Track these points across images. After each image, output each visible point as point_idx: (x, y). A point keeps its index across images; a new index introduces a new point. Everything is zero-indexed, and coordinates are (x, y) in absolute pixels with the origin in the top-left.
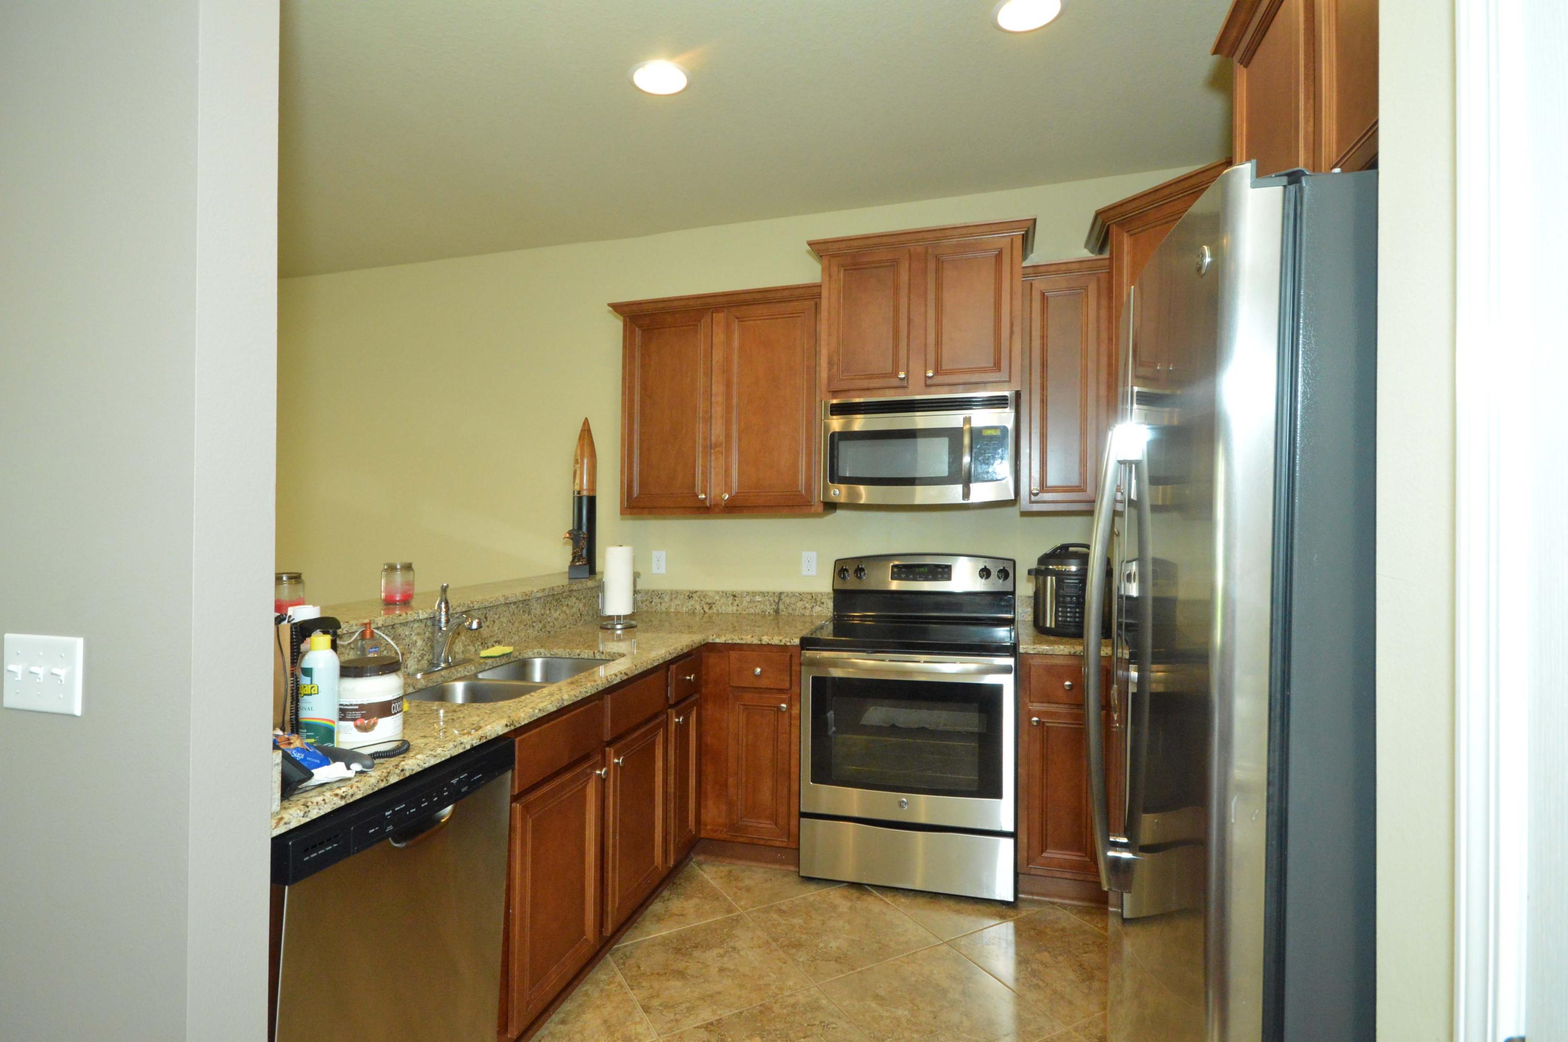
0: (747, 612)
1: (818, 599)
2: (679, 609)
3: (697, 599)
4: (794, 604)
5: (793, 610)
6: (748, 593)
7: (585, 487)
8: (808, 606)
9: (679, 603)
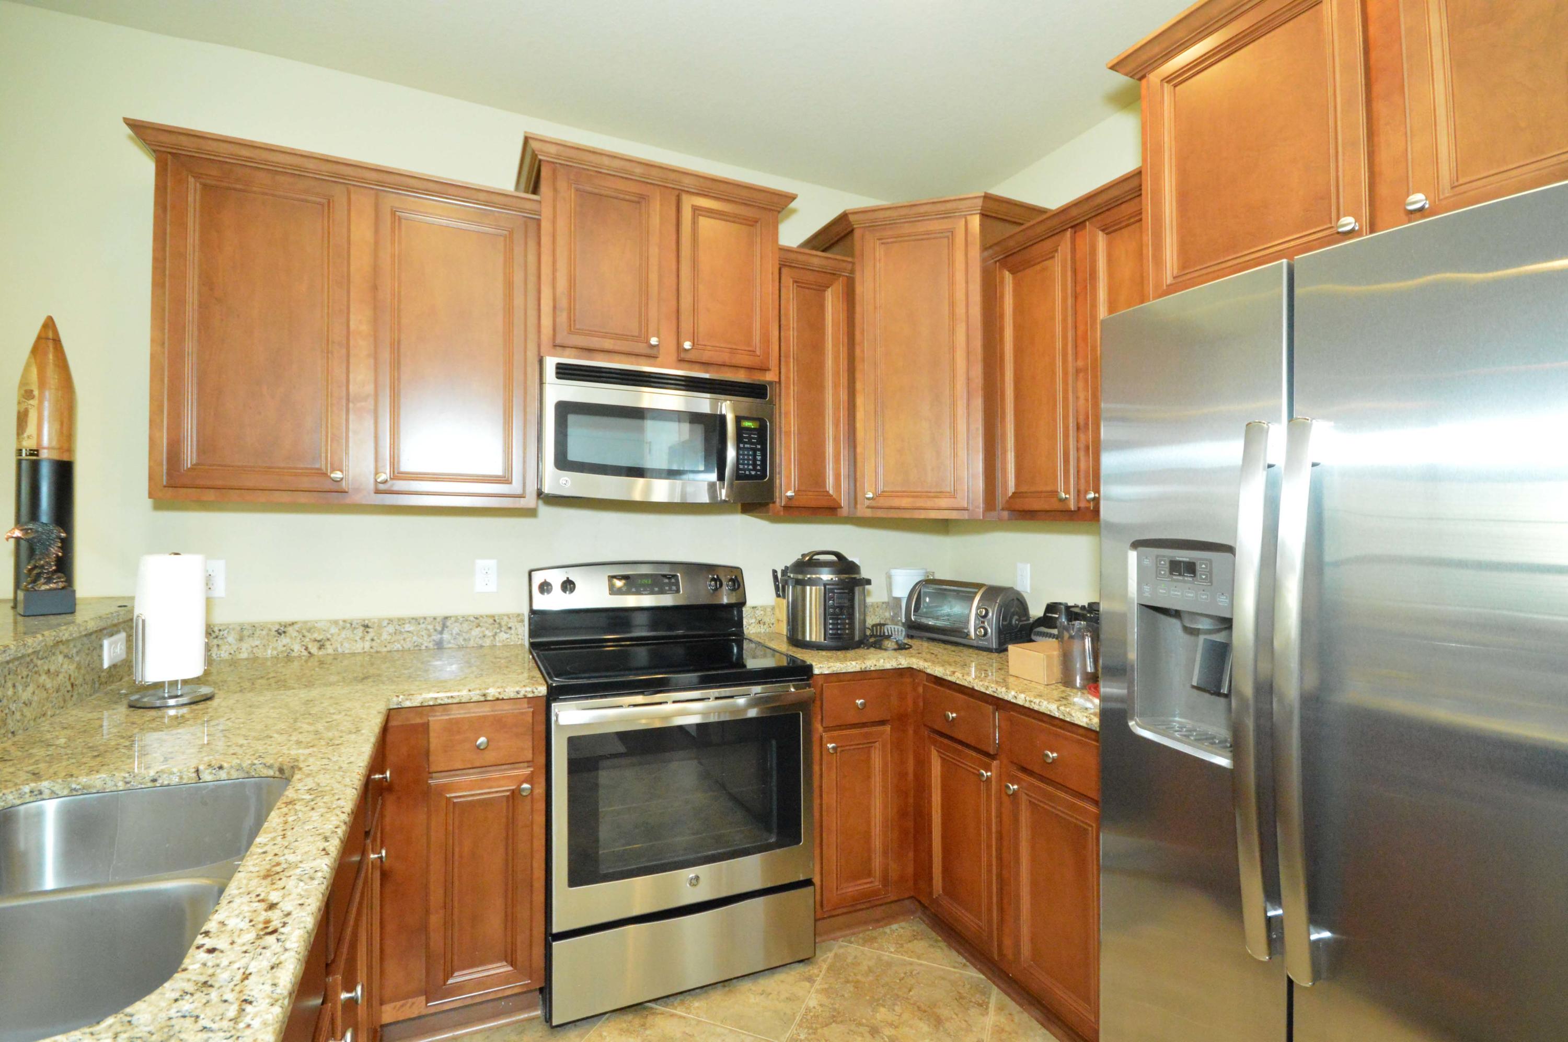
0: (388, 649)
1: (503, 623)
2: (259, 653)
3: (295, 634)
4: (467, 632)
5: (465, 640)
6: (390, 621)
7: (45, 441)
8: (488, 633)
9: (257, 643)
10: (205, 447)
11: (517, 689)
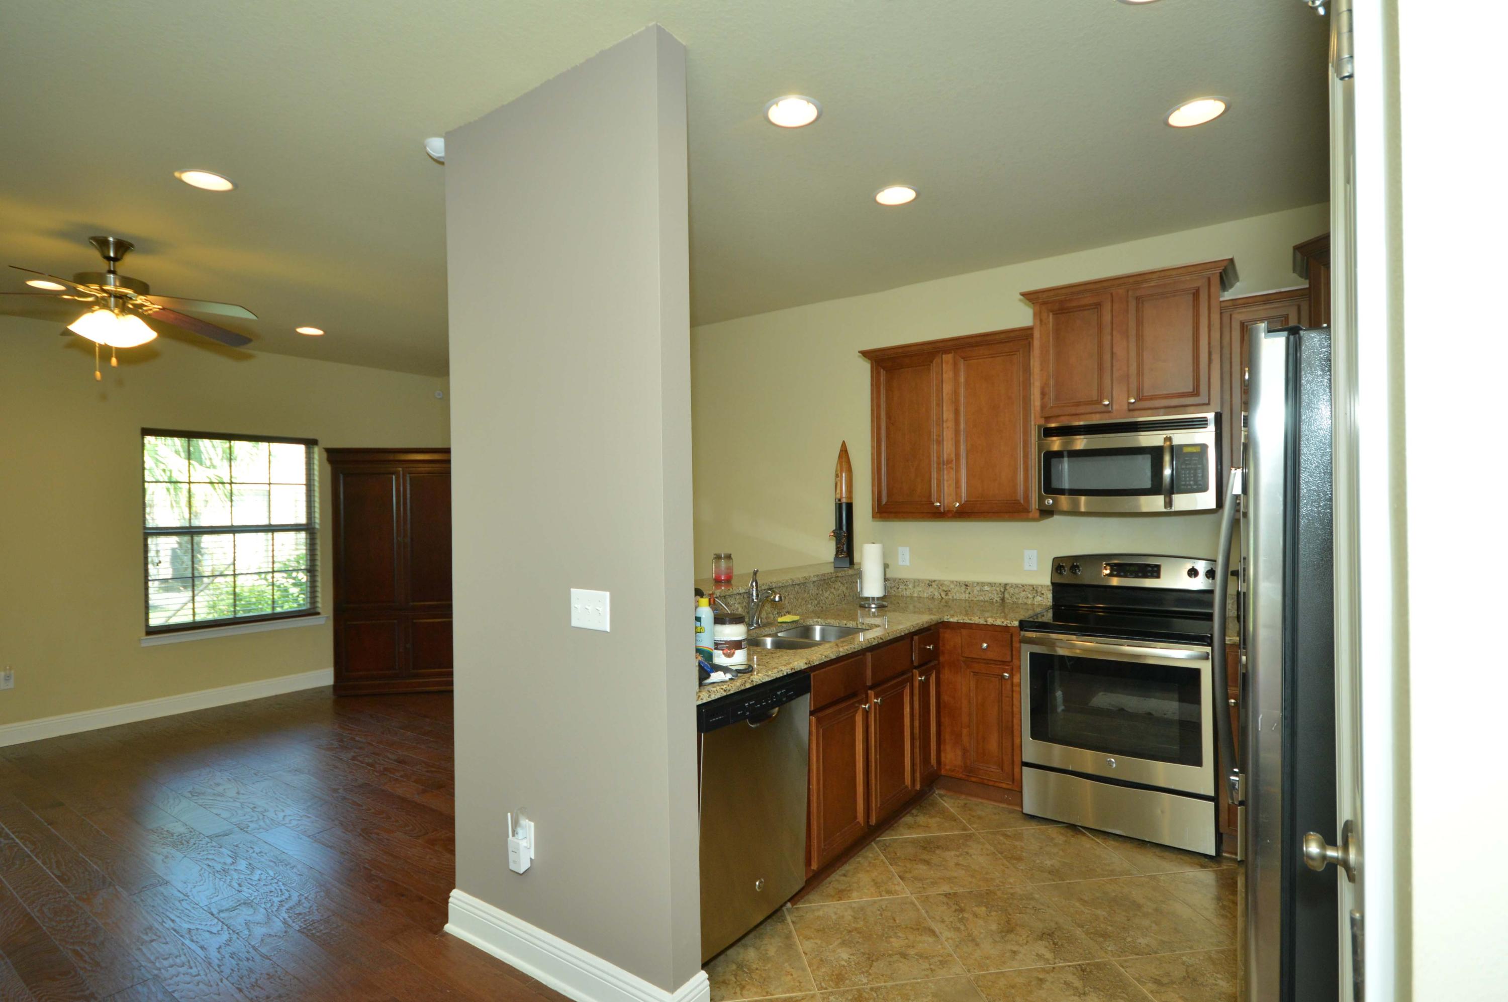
0: (977, 599)
1: (1039, 590)
2: (922, 595)
3: (936, 587)
4: (1018, 594)
5: (1017, 599)
6: (978, 583)
7: (844, 496)
8: (1030, 596)
9: (921, 589)
10: (890, 494)
11: (1003, 620)
